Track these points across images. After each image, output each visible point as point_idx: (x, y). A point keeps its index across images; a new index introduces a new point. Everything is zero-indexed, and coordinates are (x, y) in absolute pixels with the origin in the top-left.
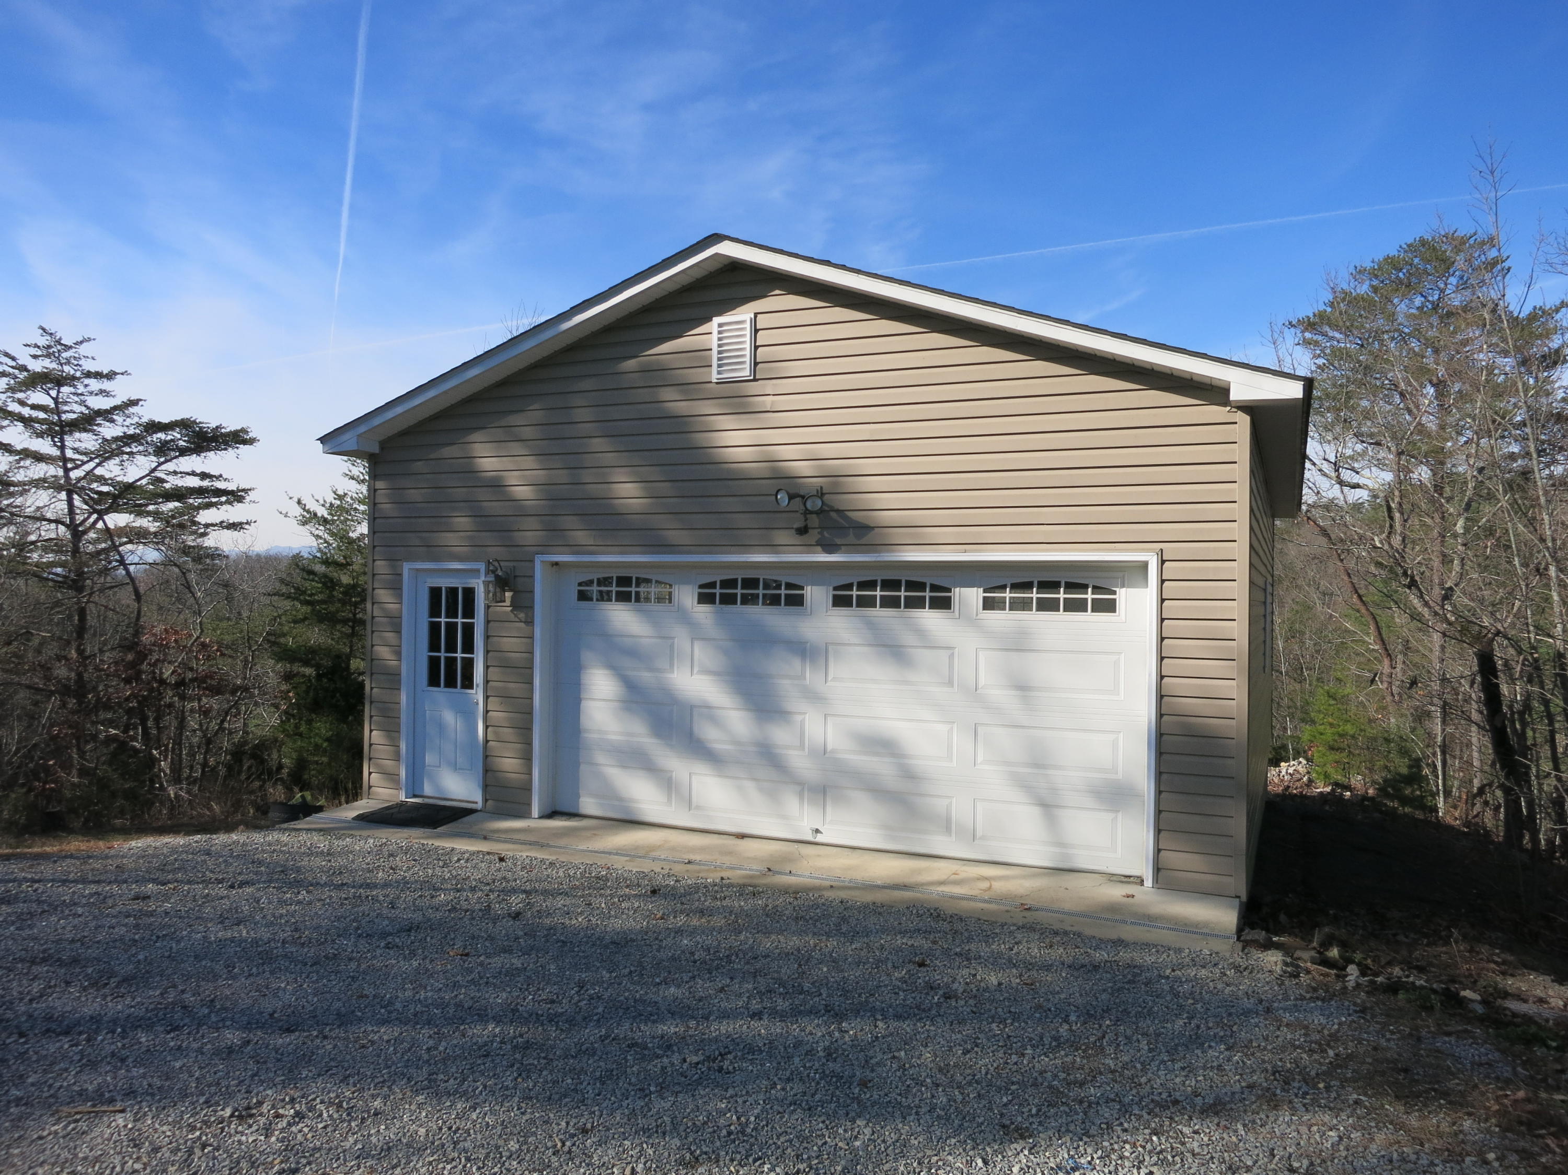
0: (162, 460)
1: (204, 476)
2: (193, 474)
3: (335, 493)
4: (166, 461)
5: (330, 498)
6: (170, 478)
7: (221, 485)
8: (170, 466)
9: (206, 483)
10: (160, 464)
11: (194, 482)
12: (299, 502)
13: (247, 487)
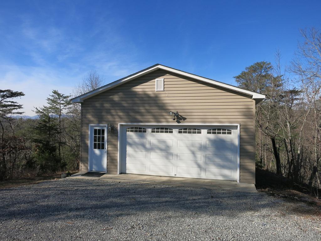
0: (3, 98)
1: (12, 102)
2: (10, 102)
3: (44, 106)
4: (4, 99)
5: (43, 108)
6: (4, 102)
7: (16, 104)
8: (5, 100)
9: (13, 104)
10: (3, 99)
11: (10, 103)
12: (36, 108)
13: (21, 105)
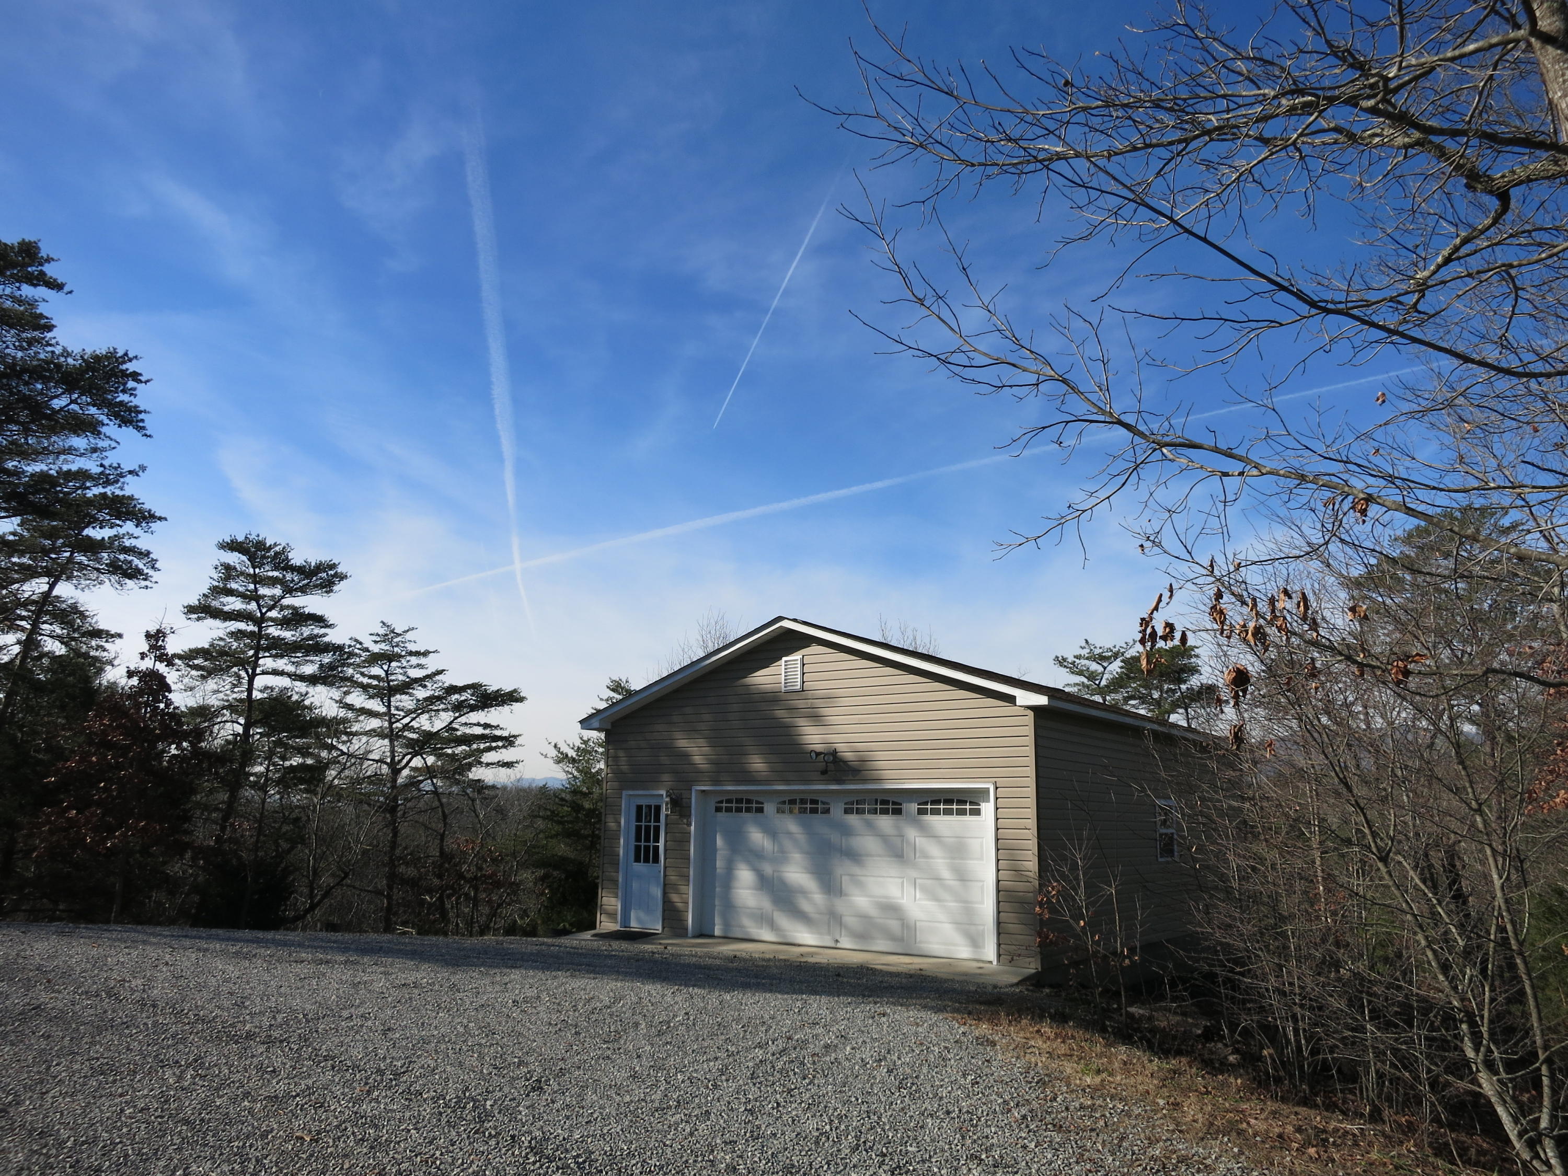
0: (457, 714)
1: (486, 726)
2: (478, 724)
3: (581, 738)
4: (460, 716)
5: (578, 743)
6: (461, 728)
7: (498, 733)
8: (463, 719)
9: (487, 731)
10: (456, 718)
11: (478, 731)
12: (555, 746)
13: (517, 734)
